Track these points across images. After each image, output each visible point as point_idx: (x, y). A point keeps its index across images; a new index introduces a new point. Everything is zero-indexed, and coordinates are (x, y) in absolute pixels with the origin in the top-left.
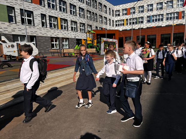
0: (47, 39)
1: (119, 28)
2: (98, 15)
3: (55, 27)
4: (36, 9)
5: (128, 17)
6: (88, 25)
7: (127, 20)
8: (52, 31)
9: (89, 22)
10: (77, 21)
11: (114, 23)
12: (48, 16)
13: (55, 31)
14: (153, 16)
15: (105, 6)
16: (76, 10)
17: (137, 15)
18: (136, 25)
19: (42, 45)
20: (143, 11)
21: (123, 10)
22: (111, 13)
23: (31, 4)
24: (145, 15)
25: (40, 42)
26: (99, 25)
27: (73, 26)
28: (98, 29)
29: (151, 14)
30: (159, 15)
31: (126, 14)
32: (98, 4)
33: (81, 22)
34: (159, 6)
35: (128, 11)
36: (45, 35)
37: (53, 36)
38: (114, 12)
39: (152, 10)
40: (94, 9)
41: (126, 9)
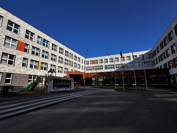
2: (73, 63)
6: (65, 68)
7: (93, 67)
8: (32, 70)
10: (56, 65)
12: (30, 60)
15: (79, 58)
16: (56, 58)
17: (99, 64)
18: (99, 70)
21: (91, 61)
23: (15, 50)
28: (73, 71)
29: (107, 64)
32: (74, 57)
34: (111, 60)
36: (24, 73)
40: (71, 59)
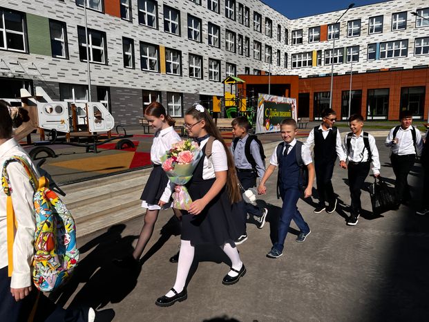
0: (135, 94)
1: (300, 71)
3: (152, 67)
4: (113, 26)
5: (322, 45)
6: (227, 63)
7: (319, 52)
8: (147, 76)
9: (230, 57)
10: (203, 54)
11: (289, 61)
12: (138, 43)
13: (152, 77)
14: (383, 44)
15: (269, 21)
16: (201, 30)
17: (343, 42)
18: (342, 66)
19: (122, 108)
20: (357, 33)
22: (283, 36)
23: (102, 15)
24: (363, 40)
25: (119, 100)
26: (254, 64)
27: (194, 66)
28: (251, 72)
29: (377, 38)
30: (397, 42)
31: (317, 39)
32: (252, 16)
33: (212, 57)
34: (399, 21)
35: (321, 33)
36: (130, 86)
37: (148, 88)
38: (290, 34)
39: (380, 30)
40: (243, 27)
41: (317, 28)
